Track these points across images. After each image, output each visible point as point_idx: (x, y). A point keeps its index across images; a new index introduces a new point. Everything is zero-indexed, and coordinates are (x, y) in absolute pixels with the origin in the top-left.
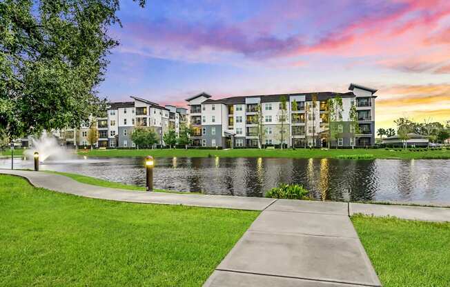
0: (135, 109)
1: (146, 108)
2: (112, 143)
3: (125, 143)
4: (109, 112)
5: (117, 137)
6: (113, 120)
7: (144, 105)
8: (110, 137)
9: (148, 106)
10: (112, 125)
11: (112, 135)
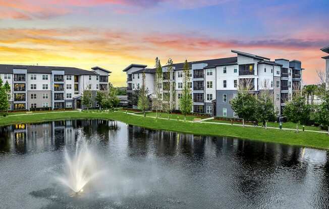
0: (237, 67)
1: (253, 65)
2: (209, 109)
3: (225, 111)
4: (206, 72)
5: (215, 103)
6: (210, 81)
7: (251, 61)
8: (207, 101)
9: (256, 63)
10: (208, 87)
11: (208, 99)
